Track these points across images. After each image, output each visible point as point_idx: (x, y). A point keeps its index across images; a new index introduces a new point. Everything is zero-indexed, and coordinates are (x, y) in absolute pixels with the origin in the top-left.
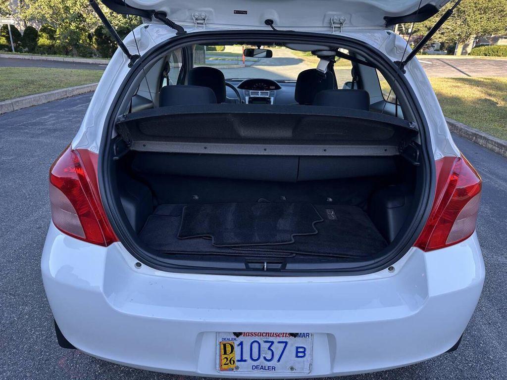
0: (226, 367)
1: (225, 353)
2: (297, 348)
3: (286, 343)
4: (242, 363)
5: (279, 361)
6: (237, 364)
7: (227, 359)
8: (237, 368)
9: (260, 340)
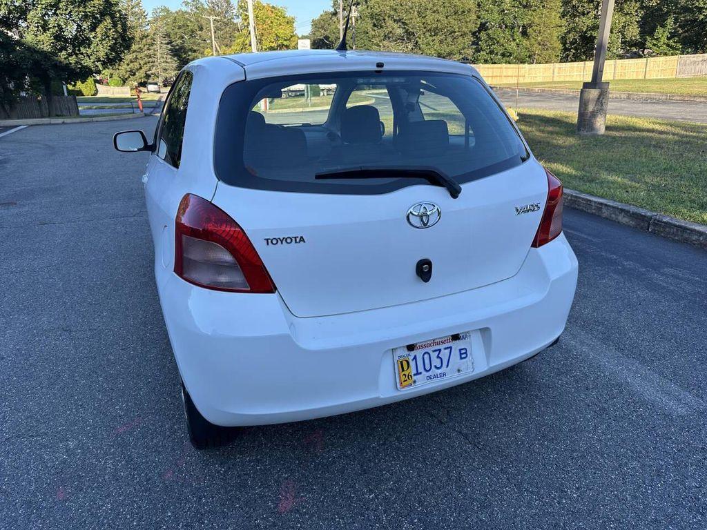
0: (404, 384)
1: (403, 370)
2: (460, 350)
3: (451, 348)
4: (418, 376)
5: (447, 366)
6: (414, 378)
7: (405, 375)
8: (415, 382)
9: (429, 350)
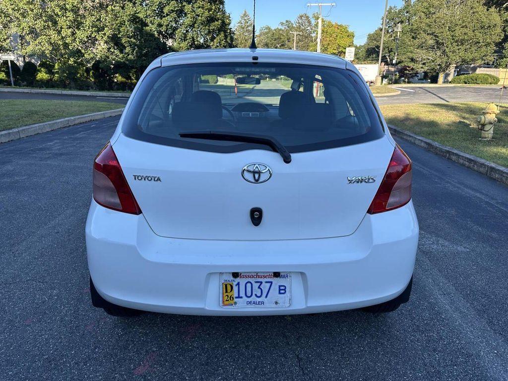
0: (227, 302)
1: (226, 292)
2: (280, 286)
3: (271, 283)
4: (239, 299)
5: (266, 297)
6: (235, 300)
7: (228, 296)
8: (235, 303)
9: (252, 280)
